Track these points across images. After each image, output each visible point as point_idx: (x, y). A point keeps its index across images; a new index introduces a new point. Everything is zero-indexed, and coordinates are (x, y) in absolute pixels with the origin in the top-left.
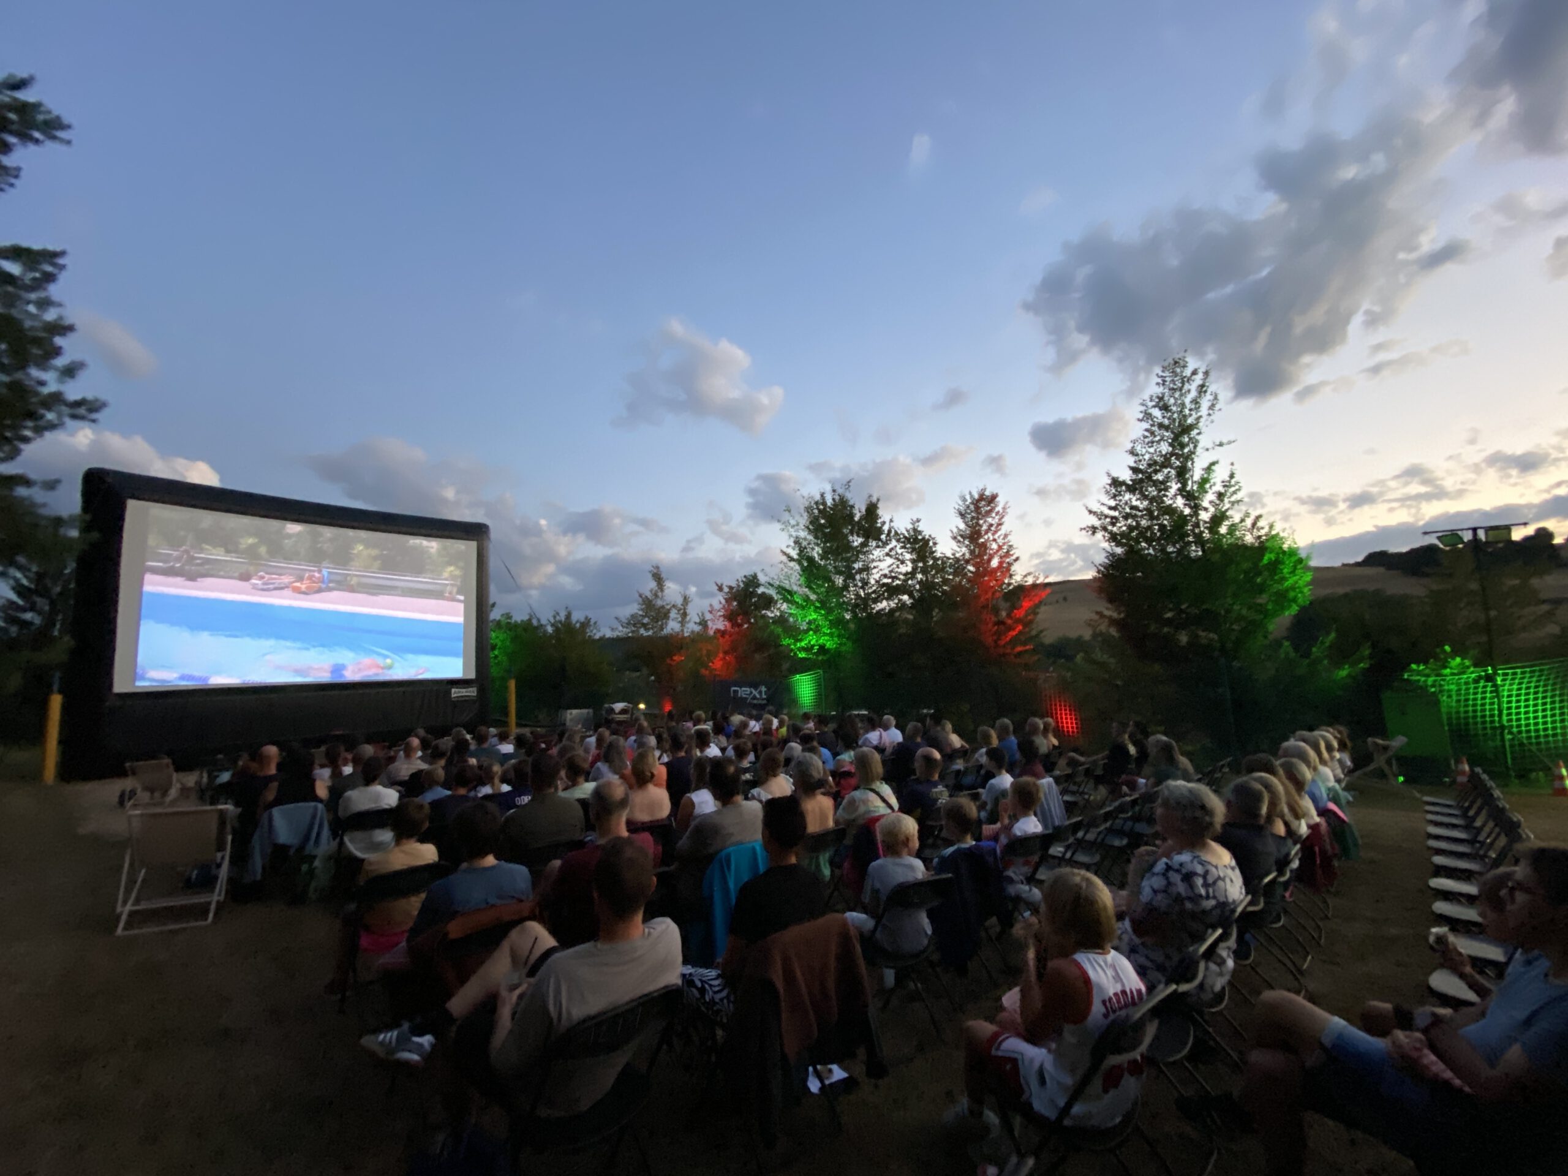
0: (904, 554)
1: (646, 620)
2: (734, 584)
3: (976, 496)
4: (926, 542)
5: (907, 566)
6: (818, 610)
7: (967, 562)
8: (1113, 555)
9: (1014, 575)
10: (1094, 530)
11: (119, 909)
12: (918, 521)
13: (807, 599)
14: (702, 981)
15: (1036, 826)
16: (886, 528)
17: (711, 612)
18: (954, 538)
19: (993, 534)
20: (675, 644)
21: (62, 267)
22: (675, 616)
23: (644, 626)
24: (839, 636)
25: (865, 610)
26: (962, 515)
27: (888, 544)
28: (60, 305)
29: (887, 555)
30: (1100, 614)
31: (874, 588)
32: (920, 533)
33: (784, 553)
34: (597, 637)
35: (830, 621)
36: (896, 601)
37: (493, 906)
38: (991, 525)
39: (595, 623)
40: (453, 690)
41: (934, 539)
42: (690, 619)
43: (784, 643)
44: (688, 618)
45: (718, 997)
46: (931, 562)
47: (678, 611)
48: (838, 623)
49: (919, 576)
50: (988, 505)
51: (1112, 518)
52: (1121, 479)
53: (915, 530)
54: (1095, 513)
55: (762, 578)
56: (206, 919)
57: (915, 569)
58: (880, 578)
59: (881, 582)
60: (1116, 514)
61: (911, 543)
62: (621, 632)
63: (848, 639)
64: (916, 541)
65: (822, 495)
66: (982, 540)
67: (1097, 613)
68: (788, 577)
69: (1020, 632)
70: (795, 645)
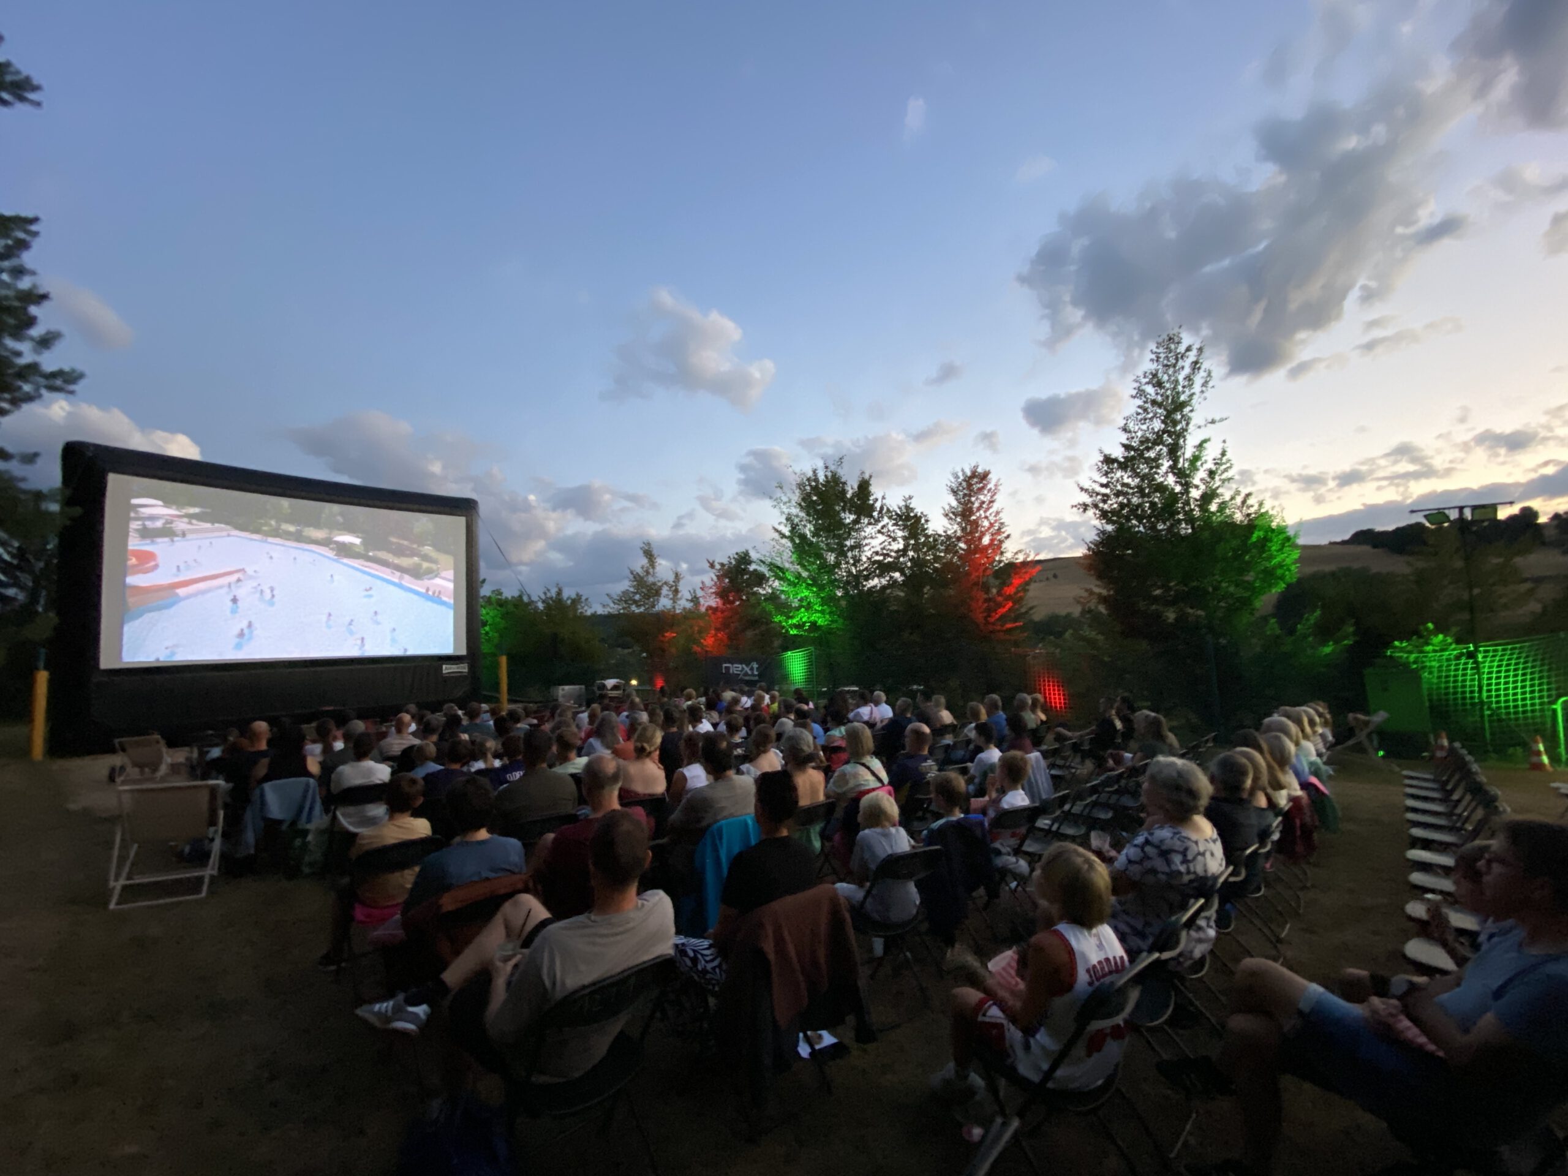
0: (896, 531)
1: (637, 597)
2: (725, 561)
3: (969, 474)
4: (917, 519)
5: (898, 543)
6: (810, 587)
7: (959, 539)
8: (1103, 532)
9: (1005, 552)
10: (1085, 507)
11: (112, 884)
12: (910, 498)
13: (799, 576)
14: (694, 951)
15: (1023, 800)
16: (878, 505)
17: (702, 589)
18: (946, 515)
19: (985, 512)
20: (666, 621)
21: (35, 234)
22: (667, 593)
23: (635, 602)
24: (831, 613)
25: (856, 587)
26: (955, 492)
27: (880, 521)
28: (33, 273)
29: (879, 532)
30: (1091, 593)
31: (866, 565)
32: (912, 510)
33: (776, 530)
34: (589, 613)
35: (822, 598)
36: (888, 578)
37: (487, 879)
38: (983, 502)
39: (587, 599)
40: (444, 667)
41: (926, 516)
42: (682, 596)
43: (775, 620)
44: (680, 595)
45: (709, 966)
46: (923, 540)
47: (670, 588)
48: (829, 601)
49: (911, 553)
50: (980, 483)
51: (1104, 495)
52: (1113, 457)
53: (907, 507)
54: (1086, 491)
55: (754, 555)
56: (199, 892)
57: (906, 546)
58: (872, 555)
59: (873, 560)
60: (1107, 491)
61: (903, 520)
62: (613, 609)
63: (839, 616)
64: (908, 518)
65: (814, 471)
66: (973, 518)
67: (1087, 590)
68: (780, 554)
69: (1010, 609)
70: (787, 622)
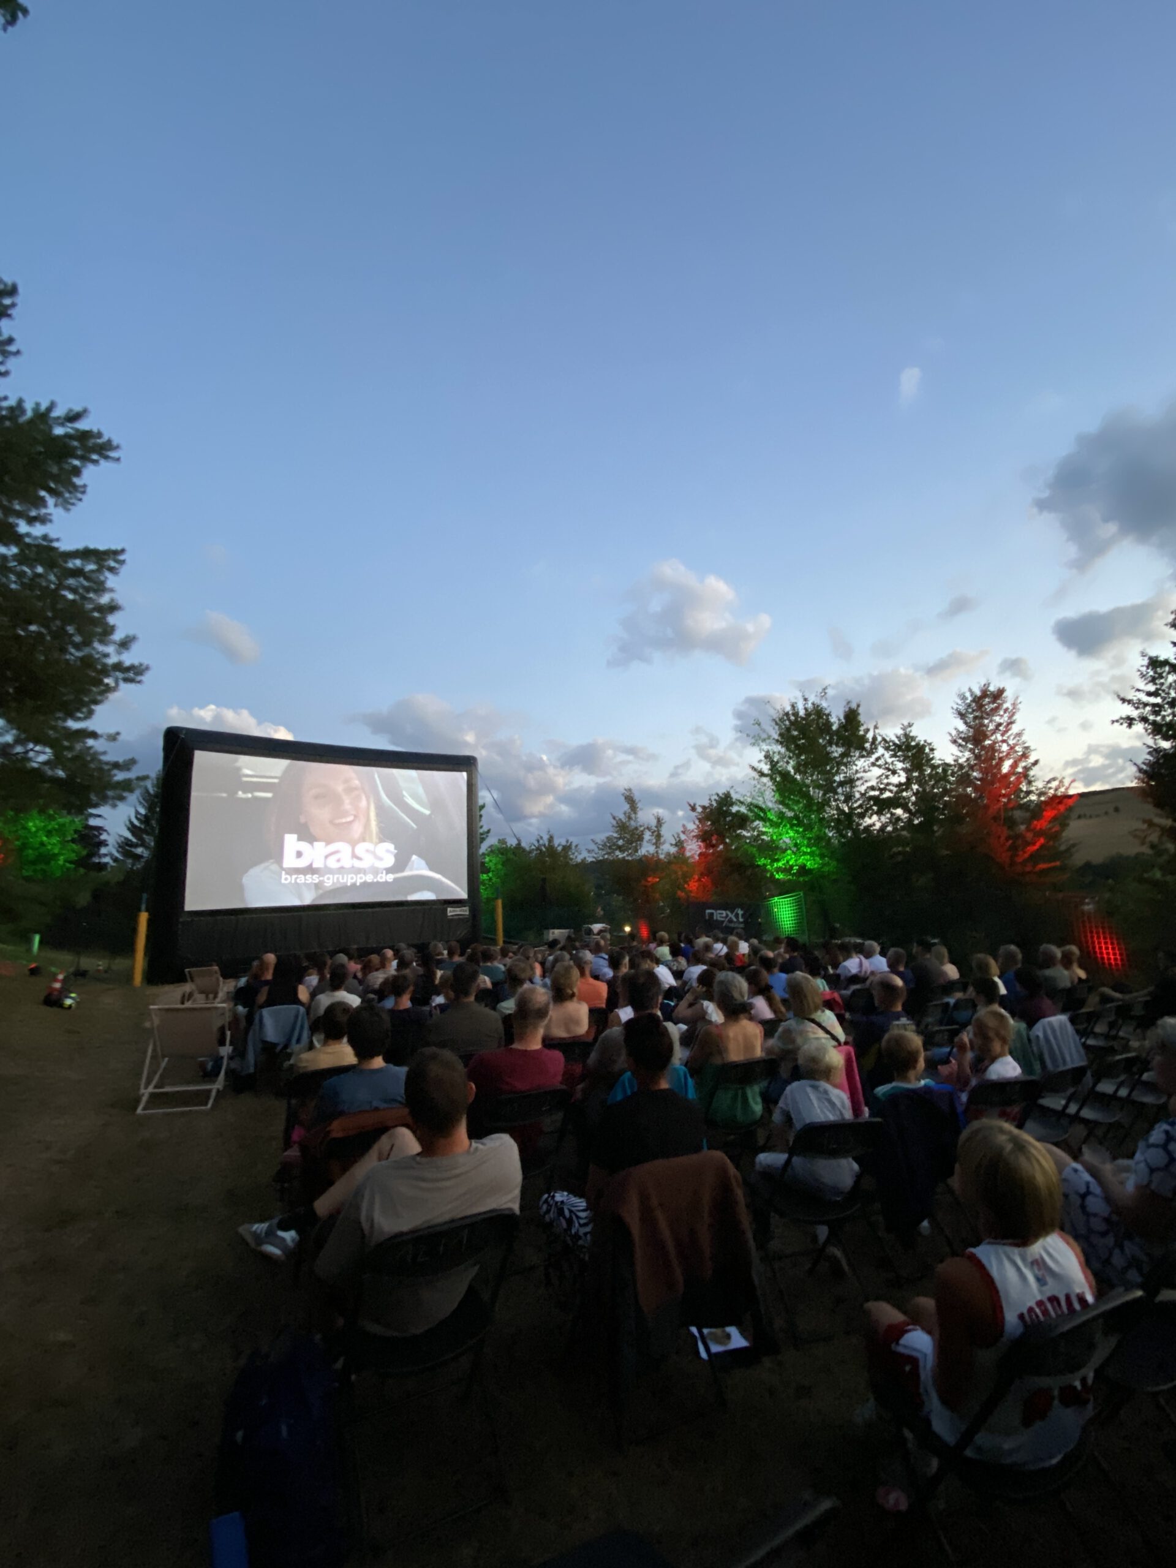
0: (896, 763)
1: (621, 842)
2: (706, 803)
3: (978, 693)
4: (920, 748)
5: (899, 776)
6: (795, 828)
7: (972, 767)
8: (1157, 751)
9: (1034, 781)
10: (1130, 721)
11: (142, 1091)
12: (910, 725)
13: (781, 815)
16: (870, 736)
17: (684, 832)
18: (954, 742)
19: (1003, 735)
20: (648, 866)
21: (122, 562)
22: (649, 838)
23: (620, 848)
24: (822, 856)
25: (849, 826)
26: (962, 715)
27: (873, 753)
29: (873, 764)
31: (860, 802)
32: (913, 738)
33: (754, 769)
34: (579, 860)
35: (809, 839)
36: (888, 815)
38: (1000, 724)
39: (576, 846)
40: (449, 909)
41: (930, 744)
42: (665, 840)
43: (759, 863)
44: (662, 840)
46: (929, 771)
47: (653, 833)
48: (819, 841)
49: (915, 787)
50: (994, 702)
53: (906, 735)
54: (1129, 702)
55: (734, 796)
56: (206, 1104)
57: (909, 781)
58: (866, 790)
59: (867, 795)
61: (903, 751)
62: (600, 855)
63: (831, 858)
64: (909, 748)
65: (793, 706)
66: (987, 742)
67: (1144, 821)
68: (762, 794)
69: (1042, 846)
70: (772, 866)
